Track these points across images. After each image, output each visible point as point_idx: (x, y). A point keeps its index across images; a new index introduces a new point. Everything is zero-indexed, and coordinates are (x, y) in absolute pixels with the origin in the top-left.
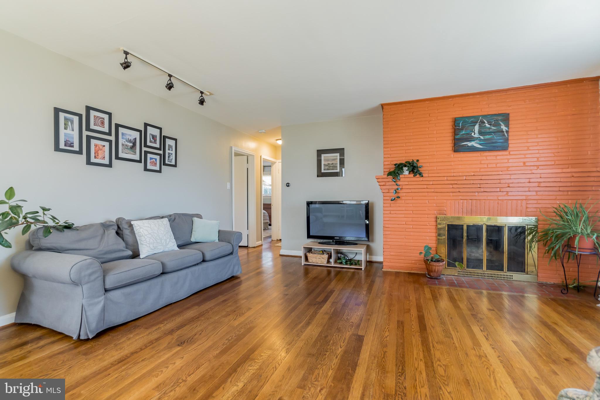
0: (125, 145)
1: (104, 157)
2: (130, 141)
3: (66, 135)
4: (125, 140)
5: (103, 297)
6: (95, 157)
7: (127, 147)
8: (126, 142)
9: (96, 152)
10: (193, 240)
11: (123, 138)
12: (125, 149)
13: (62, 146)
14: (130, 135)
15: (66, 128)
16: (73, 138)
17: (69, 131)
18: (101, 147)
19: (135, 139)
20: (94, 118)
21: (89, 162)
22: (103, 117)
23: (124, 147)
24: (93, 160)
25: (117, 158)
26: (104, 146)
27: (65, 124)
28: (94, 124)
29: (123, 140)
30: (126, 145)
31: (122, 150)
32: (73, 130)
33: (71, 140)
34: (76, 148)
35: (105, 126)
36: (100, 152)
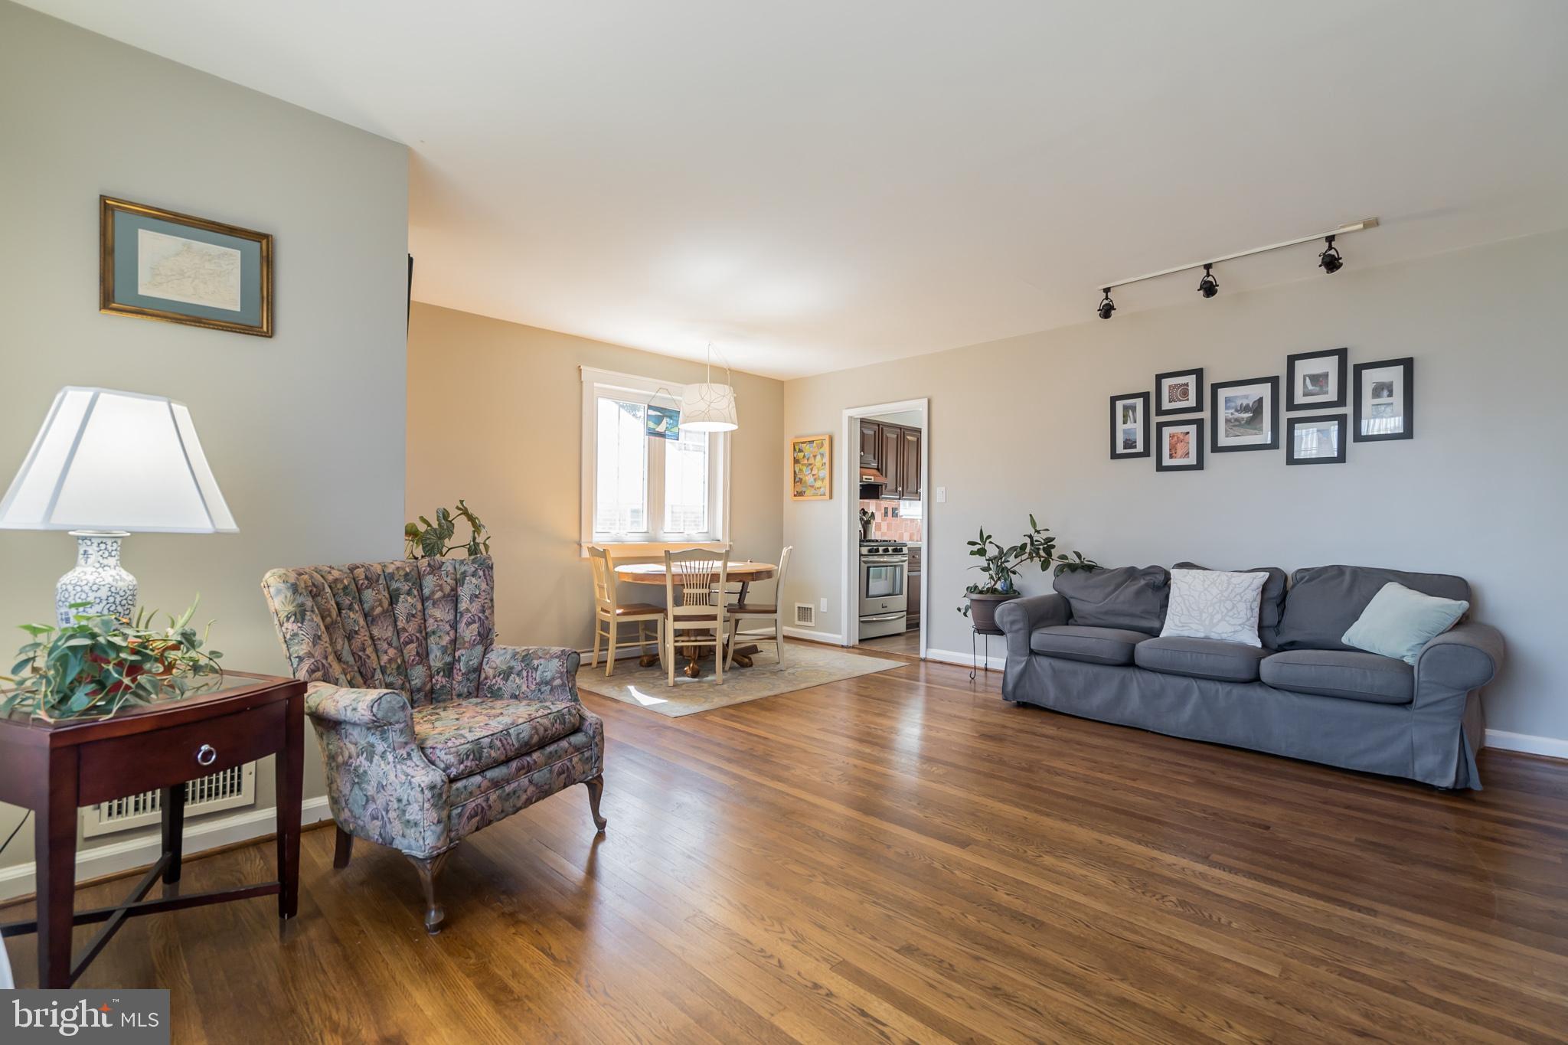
0: (1233, 421)
1: (1188, 453)
2: (1246, 409)
3: (1125, 432)
4: (1233, 411)
5: (1026, 658)
6: (1171, 456)
7: (1237, 423)
8: (1236, 413)
9: (1173, 448)
10: (1345, 640)
11: (1227, 408)
12: (1234, 428)
13: (1120, 449)
14: (1246, 397)
15: (1125, 422)
16: (1135, 433)
17: (1130, 425)
18: (1181, 437)
19: (1261, 400)
20: (1170, 390)
21: (1160, 467)
22: (1186, 382)
23: (1231, 424)
24: (1167, 461)
25: (1216, 448)
26: (1188, 433)
27: (1124, 416)
28: (1170, 399)
29: (1227, 411)
30: (1236, 420)
31: (1226, 431)
32: (1135, 422)
33: (1132, 437)
34: (1140, 448)
35: (1190, 397)
36: (1179, 446)
